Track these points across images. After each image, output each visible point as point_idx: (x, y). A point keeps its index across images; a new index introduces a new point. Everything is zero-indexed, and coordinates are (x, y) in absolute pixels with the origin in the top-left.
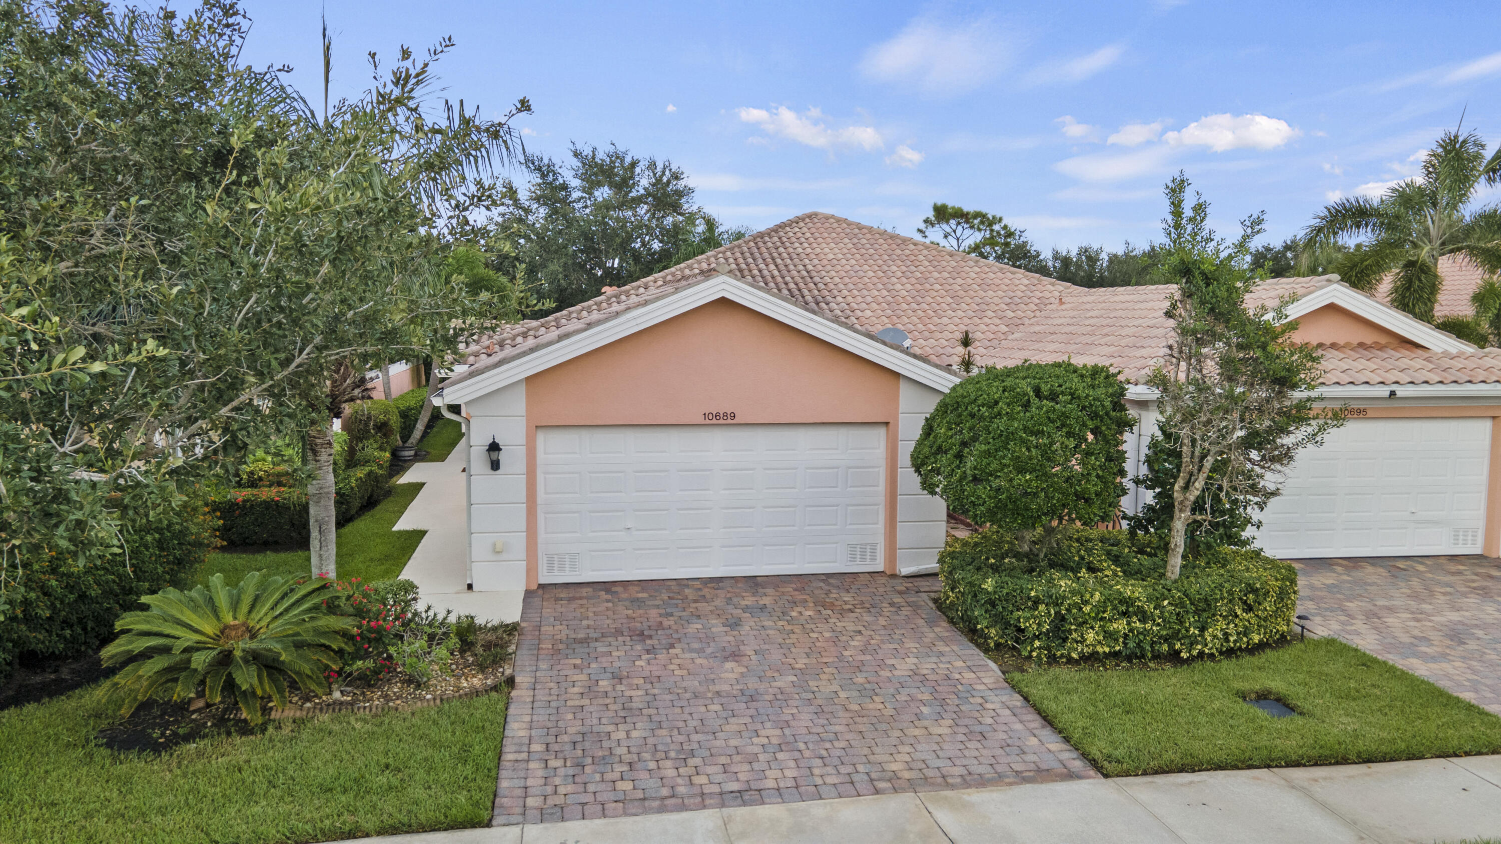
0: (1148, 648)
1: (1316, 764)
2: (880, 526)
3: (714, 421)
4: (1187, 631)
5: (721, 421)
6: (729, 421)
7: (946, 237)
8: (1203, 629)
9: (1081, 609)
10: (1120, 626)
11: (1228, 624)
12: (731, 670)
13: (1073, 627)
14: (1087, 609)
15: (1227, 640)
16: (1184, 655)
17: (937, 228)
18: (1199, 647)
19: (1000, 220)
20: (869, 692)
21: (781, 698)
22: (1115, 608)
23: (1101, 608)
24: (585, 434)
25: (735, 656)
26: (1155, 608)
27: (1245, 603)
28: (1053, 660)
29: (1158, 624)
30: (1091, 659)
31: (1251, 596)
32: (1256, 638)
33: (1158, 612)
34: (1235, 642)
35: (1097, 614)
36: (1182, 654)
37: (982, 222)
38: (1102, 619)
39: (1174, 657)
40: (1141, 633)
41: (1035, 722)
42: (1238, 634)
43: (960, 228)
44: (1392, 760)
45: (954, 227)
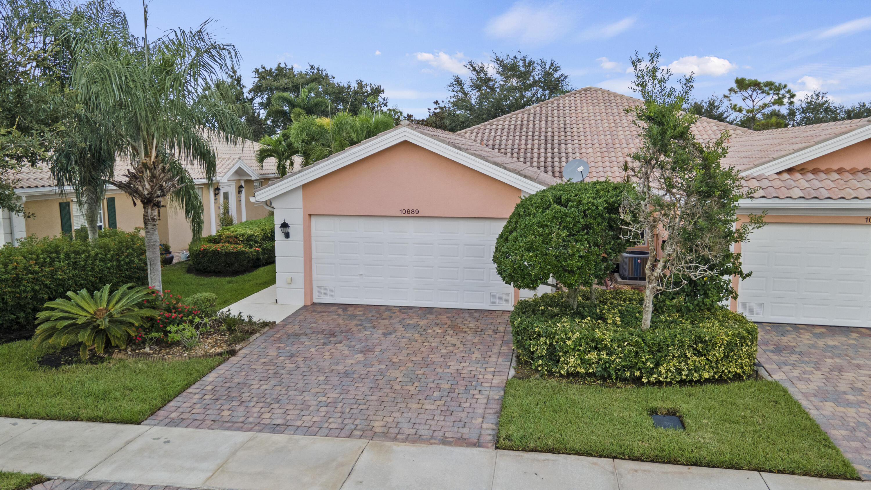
0: (613, 372)
1: (652, 461)
3: (406, 215)
4: (644, 363)
5: (411, 215)
6: (415, 215)
7: (744, 100)
8: (657, 365)
9: (565, 342)
10: (593, 356)
11: (680, 363)
12: (355, 359)
13: (561, 354)
14: (569, 343)
15: (680, 374)
16: (644, 380)
17: (739, 94)
18: (655, 376)
19: (785, 86)
20: (416, 380)
22: (587, 344)
23: (578, 343)
24: (337, 220)
25: (368, 351)
26: (618, 347)
27: (695, 349)
28: (551, 374)
29: (620, 358)
30: (574, 376)
31: (700, 345)
32: (706, 375)
33: (620, 349)
34: (687, 375)
35: (575, 347)
36: (643, 380)
37: (771, 89)
38: (579, 350)
39: (637, 381)
40: (607, 362)
41: (494, 409)
42: (690, 370)
43: (755, 93)
44: (714, 467)
45: (750, 93)
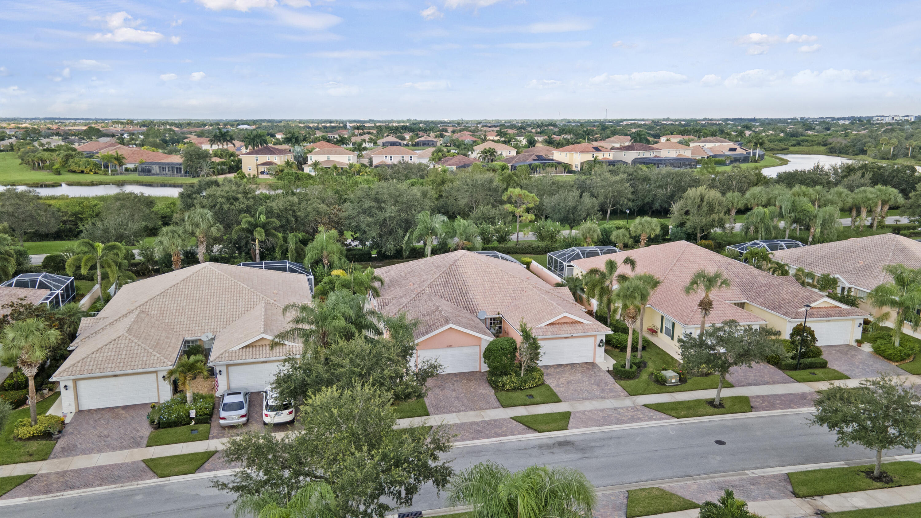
0: (516, 388)
2: (478, 363)
3: (449, 347)
4: (523, 385)
6: (451, 347)
8: (525, 385)
10: (513, 385)
12: (454, 394)
13: (505, 385)
14: (507, 383)
15: (528, 386)
18: (524, 388)
20: (474, 396)
21: (462, 398)
22: (512, 382)
23: (510, 382)
24: (426, 350)
25: (454, 390)
26: (517, 382)
28: (501, 390)
29: (518, 385)
30: (508, 390)
32: (535, 385)
36: (521, 389)
38: (510, 384)
40: (516, 386)
41: (496, 400)
